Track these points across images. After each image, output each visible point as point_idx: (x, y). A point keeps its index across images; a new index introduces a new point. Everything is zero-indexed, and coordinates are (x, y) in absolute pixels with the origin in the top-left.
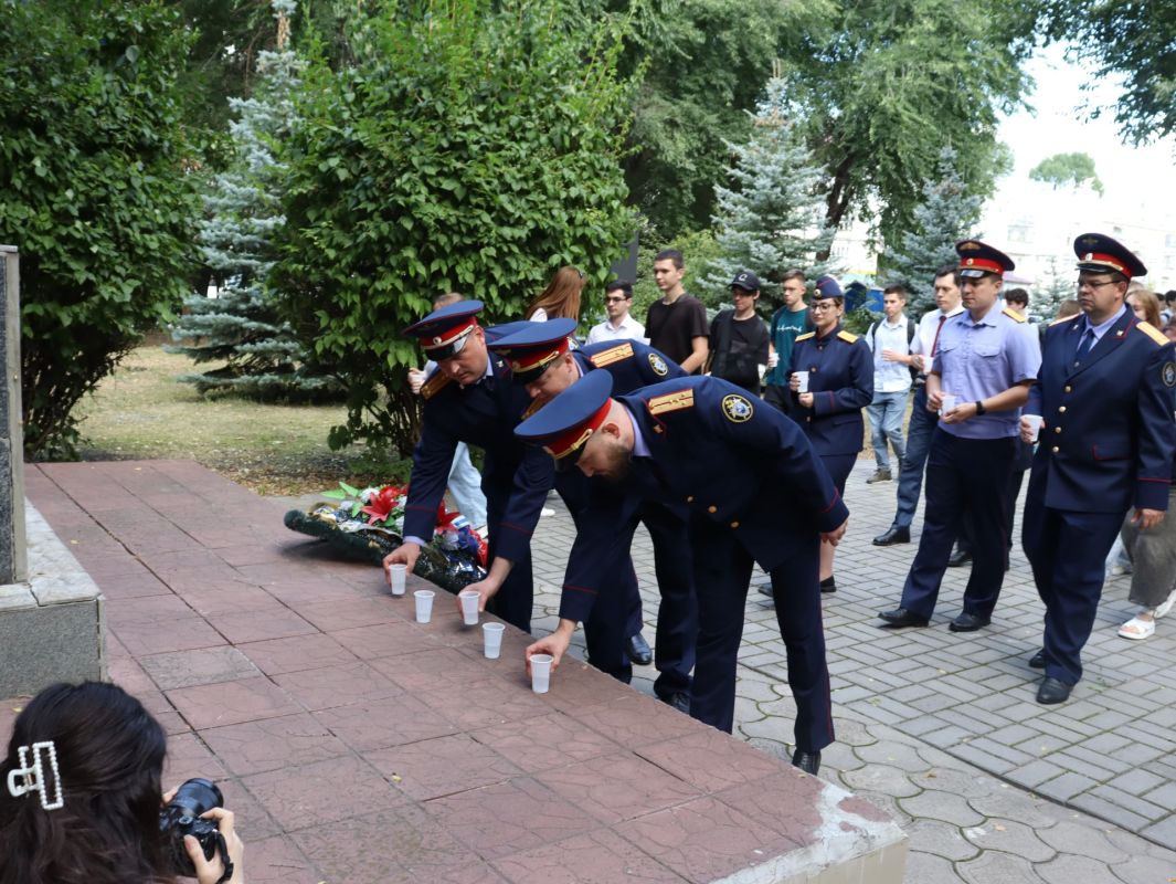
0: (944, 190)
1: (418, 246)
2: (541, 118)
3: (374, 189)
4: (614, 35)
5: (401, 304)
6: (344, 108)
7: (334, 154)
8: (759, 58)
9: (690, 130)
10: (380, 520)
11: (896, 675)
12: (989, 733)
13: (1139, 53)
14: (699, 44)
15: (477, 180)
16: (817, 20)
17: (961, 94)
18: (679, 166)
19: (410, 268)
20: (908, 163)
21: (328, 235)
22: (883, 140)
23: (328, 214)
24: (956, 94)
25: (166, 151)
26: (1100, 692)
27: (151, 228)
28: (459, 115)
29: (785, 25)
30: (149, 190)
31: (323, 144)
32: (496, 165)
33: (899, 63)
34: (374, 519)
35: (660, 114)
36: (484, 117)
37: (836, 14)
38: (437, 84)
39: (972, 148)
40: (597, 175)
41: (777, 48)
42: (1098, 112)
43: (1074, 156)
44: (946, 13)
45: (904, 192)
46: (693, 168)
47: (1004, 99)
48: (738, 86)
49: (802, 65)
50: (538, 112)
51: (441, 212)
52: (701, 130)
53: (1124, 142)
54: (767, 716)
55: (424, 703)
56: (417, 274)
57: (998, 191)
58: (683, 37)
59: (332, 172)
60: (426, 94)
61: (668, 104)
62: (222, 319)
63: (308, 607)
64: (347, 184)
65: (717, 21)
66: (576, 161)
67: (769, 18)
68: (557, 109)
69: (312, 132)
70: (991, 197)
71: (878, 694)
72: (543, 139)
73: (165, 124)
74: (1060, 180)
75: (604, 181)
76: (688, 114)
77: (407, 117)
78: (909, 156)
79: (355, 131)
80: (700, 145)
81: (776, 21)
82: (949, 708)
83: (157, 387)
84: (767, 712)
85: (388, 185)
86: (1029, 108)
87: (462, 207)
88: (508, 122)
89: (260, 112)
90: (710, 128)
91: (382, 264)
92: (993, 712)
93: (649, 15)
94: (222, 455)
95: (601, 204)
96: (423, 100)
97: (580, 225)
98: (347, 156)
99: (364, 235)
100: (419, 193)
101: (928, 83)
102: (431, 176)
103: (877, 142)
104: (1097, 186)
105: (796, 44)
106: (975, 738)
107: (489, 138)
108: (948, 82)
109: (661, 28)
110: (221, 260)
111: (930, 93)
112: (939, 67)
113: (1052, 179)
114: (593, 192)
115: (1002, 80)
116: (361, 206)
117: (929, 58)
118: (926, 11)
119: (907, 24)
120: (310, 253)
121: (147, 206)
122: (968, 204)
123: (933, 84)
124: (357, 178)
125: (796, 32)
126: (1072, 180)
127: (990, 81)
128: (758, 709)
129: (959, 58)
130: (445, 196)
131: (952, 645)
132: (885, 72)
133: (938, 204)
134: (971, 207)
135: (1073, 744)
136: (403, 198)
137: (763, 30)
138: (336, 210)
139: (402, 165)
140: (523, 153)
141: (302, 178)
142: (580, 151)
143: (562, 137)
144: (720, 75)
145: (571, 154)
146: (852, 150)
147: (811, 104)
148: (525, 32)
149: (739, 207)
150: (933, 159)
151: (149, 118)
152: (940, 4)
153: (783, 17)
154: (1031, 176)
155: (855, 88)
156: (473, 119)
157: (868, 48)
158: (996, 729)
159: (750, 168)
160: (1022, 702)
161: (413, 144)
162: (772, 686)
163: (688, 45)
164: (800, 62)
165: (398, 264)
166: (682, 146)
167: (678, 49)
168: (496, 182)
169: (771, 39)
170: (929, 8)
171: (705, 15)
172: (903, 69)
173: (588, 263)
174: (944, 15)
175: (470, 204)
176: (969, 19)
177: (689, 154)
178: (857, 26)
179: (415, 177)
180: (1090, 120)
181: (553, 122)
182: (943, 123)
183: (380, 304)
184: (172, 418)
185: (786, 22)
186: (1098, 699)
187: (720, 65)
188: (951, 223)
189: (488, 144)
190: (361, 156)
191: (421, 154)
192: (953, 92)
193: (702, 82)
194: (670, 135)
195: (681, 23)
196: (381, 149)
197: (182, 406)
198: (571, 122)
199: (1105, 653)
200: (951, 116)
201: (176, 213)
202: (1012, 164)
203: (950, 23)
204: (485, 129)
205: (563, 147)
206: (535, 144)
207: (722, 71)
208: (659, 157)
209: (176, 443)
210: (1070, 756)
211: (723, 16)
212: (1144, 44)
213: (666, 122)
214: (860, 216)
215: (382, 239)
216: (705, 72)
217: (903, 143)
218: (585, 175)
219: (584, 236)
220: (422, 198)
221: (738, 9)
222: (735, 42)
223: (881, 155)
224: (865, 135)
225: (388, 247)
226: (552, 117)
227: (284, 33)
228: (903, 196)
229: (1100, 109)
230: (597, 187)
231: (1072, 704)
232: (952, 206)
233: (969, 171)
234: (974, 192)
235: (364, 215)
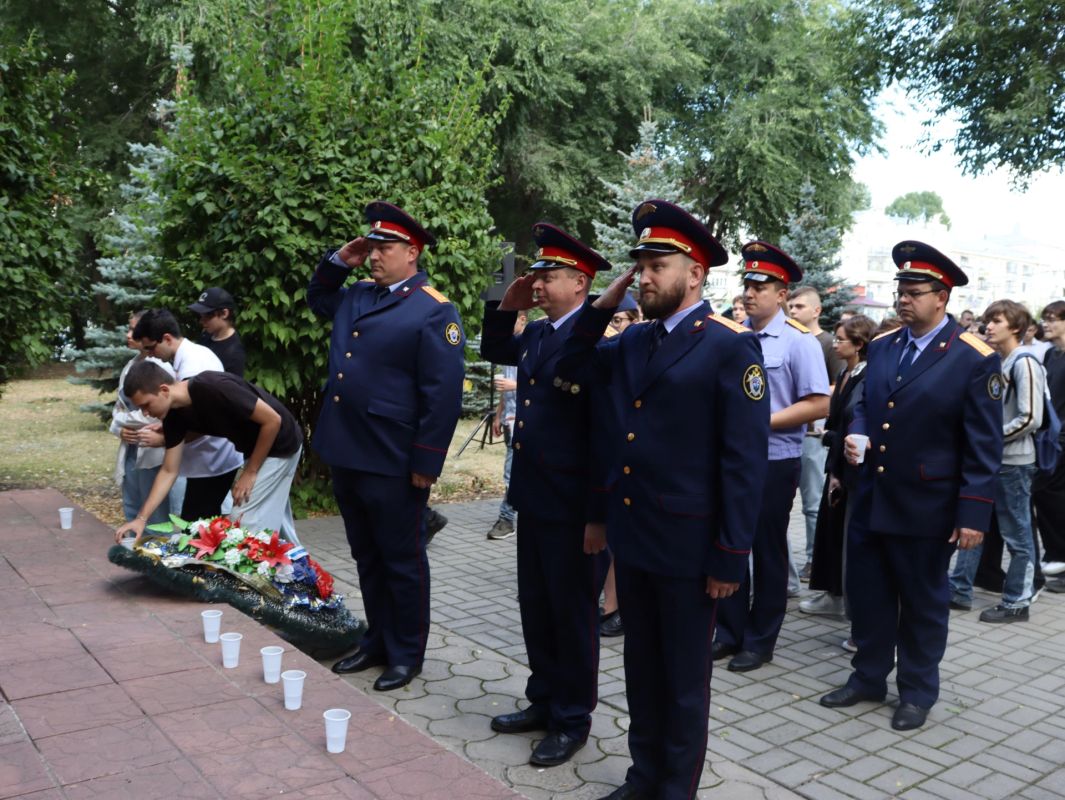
0: (805, 222)
1: (282, 276)
2: (404, 151)
3: (239, 222)
4: (500, 86)
5: (266, 333)
6: (213, 144)
7: (202, 189)
8: (635, 107)
9: (574, 172)
10: (207, 554)
11: (748, 702)
12: (841, 767)
13: (974, 91)
14: (581, 94)
15: (338, 211)
16: (688, 72)
17: (819, 137)
18: (564, 205)
19: (274, 298)
20: (773, 200)
21: (196, 267)
22: (750, 179)
23: (197, 247)
24: (815, 137)
25: (33, 186)
26: (958, 714)
27: (16, 261)
28: (322, 150)
29: (658, 76)
30: (14, 225)
31: (191, 179)
32: (357, 196)
33: (762, 110)
34: (201, 553)
35: (546, 158)
36: (345, 150)
37: (705, 67)
38: (299, 120)
39: (830, 186)
40: (461, 206)
41: (652, 98)
42: (939, 146)
43: (924, 195)
44: (804, 65)
45: (770, 226)
46: (577, 207)
47: (858, 141)
48: (618, 133)
49: (676, 114)
50: (400, 145)
51: (303, 243)
52: (584, 172)
53: (963, 173)
54: (607, 755)
55: (199, 770)
56: (281, 304)
57: (855, 223)
58: (565, 88)
59: (199, 206)
60: (290, 129)
61: (553, 149)
62: (122, 351)
63: (111, 652)
64: (215, 217)
65: (596, 73)
66: (439, 192)
67: (643, 70)
68: (419, 142)
69: (183, 169)
70: (849, 229)
71: (727, 725)
72: (405, 171)
73: (32, 160)
74: (912, 216)
75: (467, 212)
76: (571, 158)
77: (272, 152)
78: (774, 193)
79: (221, 166)
80: (583, 186)
81: (650, 73)
82: (800, 739)
83: (67, 416)
84: (608, 750)
85: (253, 218)
86: (880, 150)
87: (323, 238)
88: (370, 155)
89: (159, 156)
90: (592, 170)
91: (248, 295)
92: (846, 742)
93: (533, 68)
94: (109, 482)
95: (463, 234)
96: (286, 135)
97: (443, 254)
98: (215, 190)
99: (228, 266)
100: (281, 224)
101: (790, 127)
102: (293, 208)
103: (745, 181)
104: (945, 220)
105: (669, 94)
106: (827, 774)
107: (349, 170)
108: (808, 127)
109: (544, 80)
110: (121, 295)
111: (791, 136)
112: (799, 113)
113: (906, 215)
114: (456, 222)
115: (856, 125)
116: (227, 239)
117: (790, 106)
118: (785, 64)
119: (769, 76)
120: (181, 284)
121: (11, 240)
122: (827, 234)
123: (794, 129)
124: (224, 212)
125: (669, 83)
126: (923, 215)
127: (845, 126)
128: (598, 747)
129: (815, 105)
130: (307, 227)
131: (806, 666)
132: (750, 118)
133: (799, 235)
134: (830, 237)
135: (930, 777)
136: (265, 229)
137: (639, 81)
138: (204, 243)
139: (265, 197)
140: (384, 185)
141: (174, 212)
142: (442, 183)
143: (424, 169)
144: (600, 122)
145: (434, 186)
146: (723, 189)
147: (685, 148)
148: (386, 69)
149: (616, 240)
150: (796, 196)
151: (15, 155)
152: (798, 58)
153: (656, 70)
154: (887, 213)
155: (724, 133)
156: (334, 152)
157: (735, 98)
158: (849, 762)
159: (624, 204)
160: (877, 728)
161: (277, 177)
162: (616, 720)
163: (570, 95)
164: (674, 110)
165: (263, 294)
166: (567, 187)
167: (559, 98)
168: (357, 212)
169: (645, 89)
170: (788, 61)
171: (585, 69)
172: (767, 116)
173: (453, 291)
174: (801, 67)
175: (331, 234)
176: (824, 70)
177: (574, 195)
178: (724, 77)
179: (277, 209)
180: (933, 153)
181: (415, 155)
182: (804, 163)
183: (247, 334)
184: (72, 446)
185: (659, 74)
186: (955, 722)
187: (599, 113)
188: (812, 252)
189: (348, 176)
190: (227, 191)
191: (284, 187)
192: (812, 135)
193: (584, 129)
194: (555, 177)
195: (564, 76)
196: (247, 183)
197: (84, 434)
198: (434, 155)
199: (962, 669)
200: (812, 158)
201: (46, 247)
202: (869, 200)
203: (807, 74)
204: (347, 162)
205: (425, 178)
206: (397, 177)
207: (603, 119)
208: (545, 198)
209: (67, 471)
210: (926, 791)
211: (601, 69)
212: (977, 82)
213: (551, 165)
214: (732, 249)
215: (247, 270)
216: (586, 120)
217: (768, 182)
218: (449, 206)
219: (447, 264)
220: (283, 230)
221: (616, 64)
222: (613, 93)
223: (749, 193)
224: (733, 176)
225: (253, 278)
226: (415, 150)
227: (183, 83)
228: (769, 230)
229: (941, 143)
230: (460, 217)
231: (929, 728)
232: (812, 236)
233: (828, 206)
234: (833, 225)
235: (230, 247)
